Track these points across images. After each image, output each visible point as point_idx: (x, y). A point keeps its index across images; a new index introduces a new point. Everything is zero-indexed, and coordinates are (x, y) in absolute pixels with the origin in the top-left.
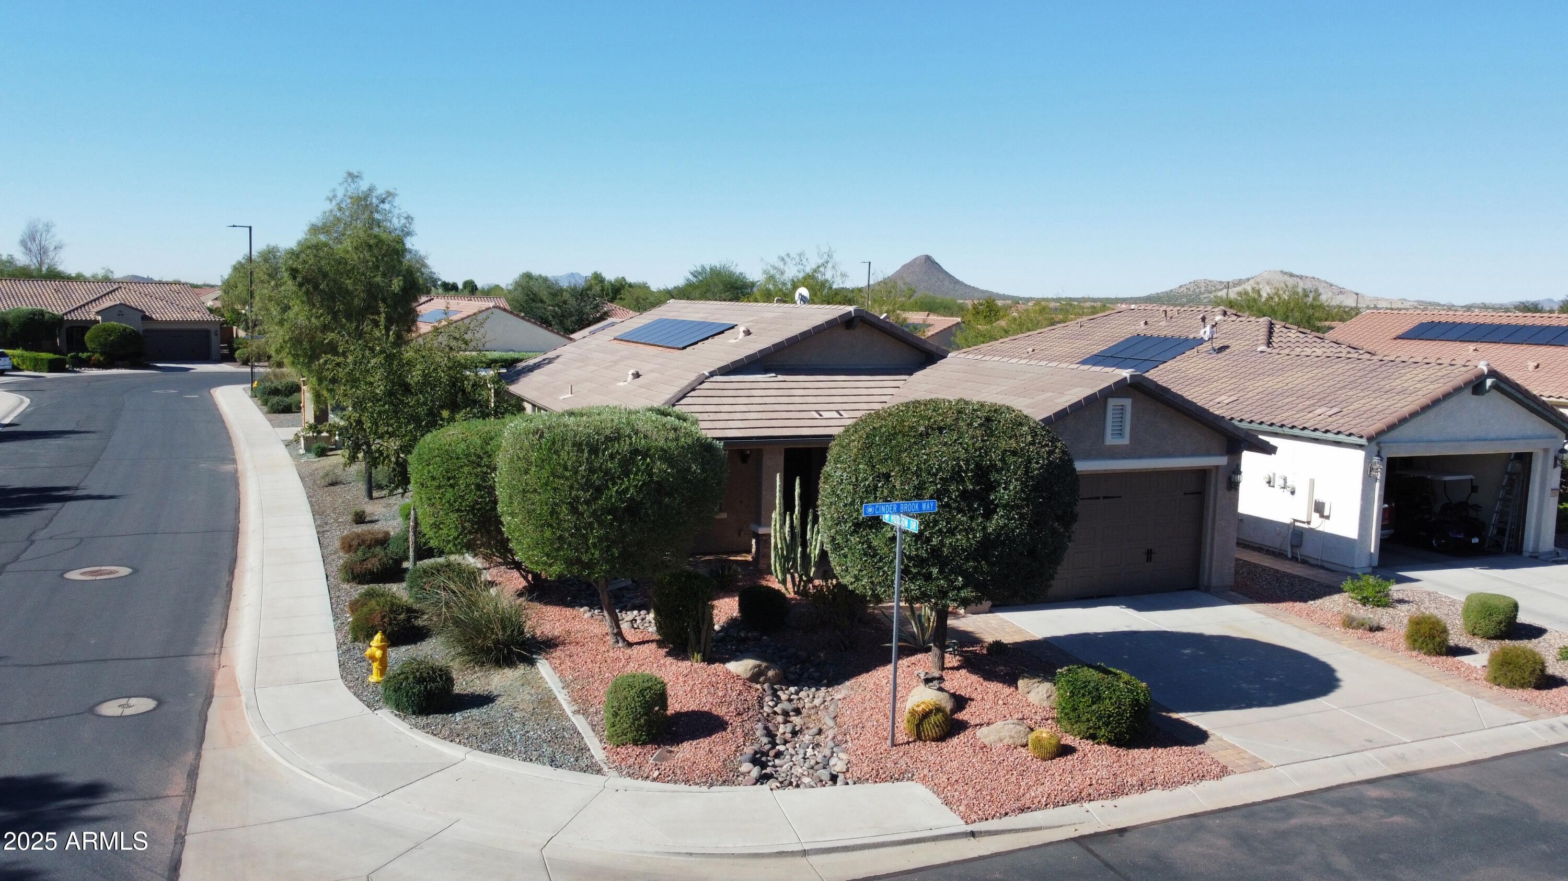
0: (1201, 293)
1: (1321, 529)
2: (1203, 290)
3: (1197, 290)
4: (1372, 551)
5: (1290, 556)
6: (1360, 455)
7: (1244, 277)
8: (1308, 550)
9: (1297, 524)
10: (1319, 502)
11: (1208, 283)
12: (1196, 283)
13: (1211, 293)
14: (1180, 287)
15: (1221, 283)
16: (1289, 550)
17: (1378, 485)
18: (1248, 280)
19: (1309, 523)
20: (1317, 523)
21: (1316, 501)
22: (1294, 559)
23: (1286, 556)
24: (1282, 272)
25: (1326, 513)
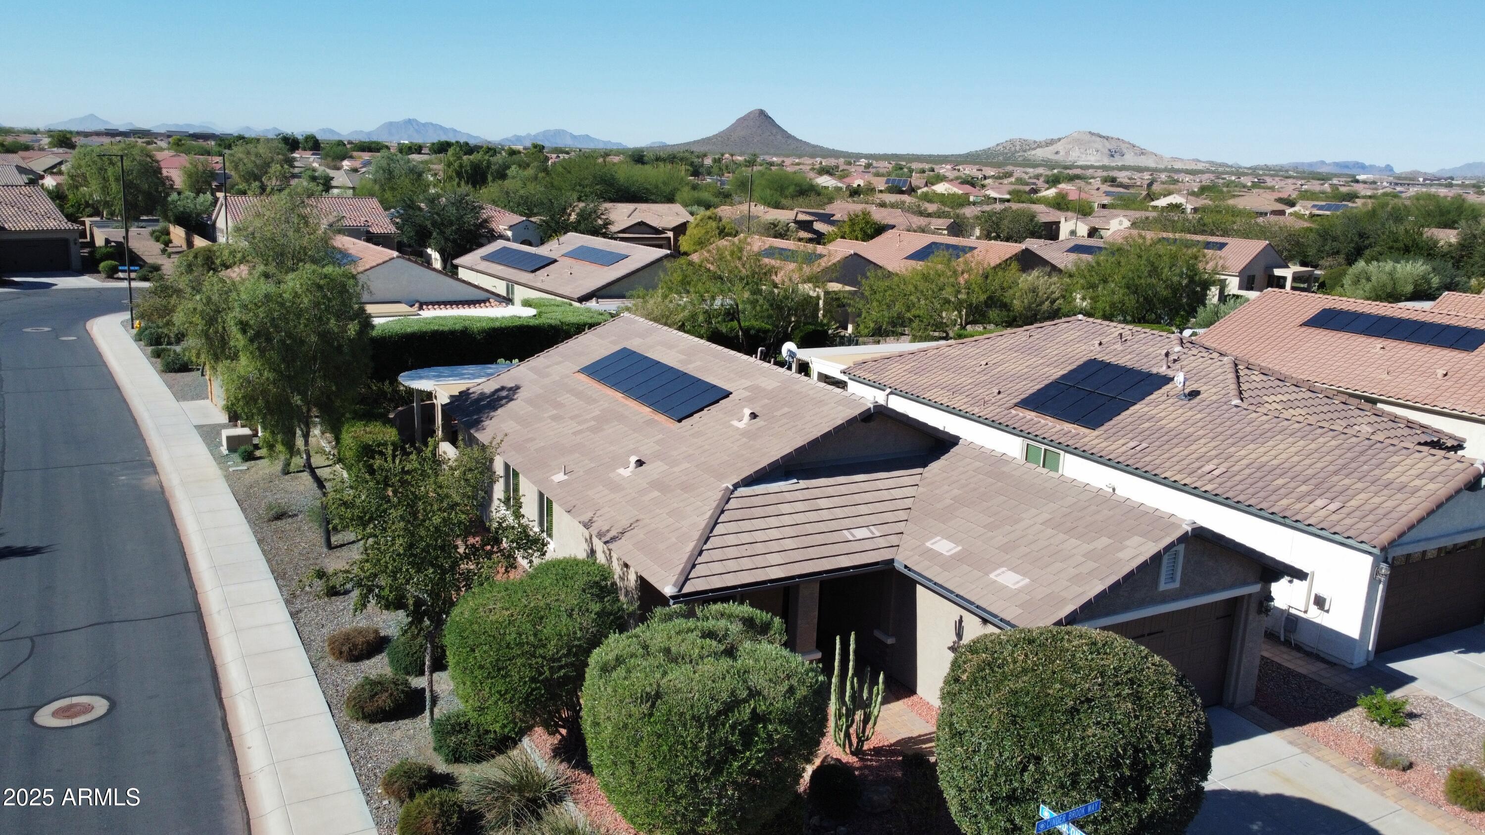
0: (1016, 151)
1: (1317, 621)
2: (1018, 148)
3: (1013, 149)
4: (1370, 648)
5: (1282, 639)
6: (1369, 559)
7: (1056, 137)
8: (1302, 637)
9: (1292, 611)
10: (1320, 597)
11: (1023, 142)
12: (1012, 142)
13: (1025, 151)
14: (998, 145)
15: (1035, 142)
16: (1282, 631)
17: (1381, 587)
18: (1059, 140)
19: (1306, 612)
20: (1314, 615)
21: (1316, 595)
22: (1287, 643)
23: (1279, 638)
24: (1090, 132)
25: (1326, 608)
